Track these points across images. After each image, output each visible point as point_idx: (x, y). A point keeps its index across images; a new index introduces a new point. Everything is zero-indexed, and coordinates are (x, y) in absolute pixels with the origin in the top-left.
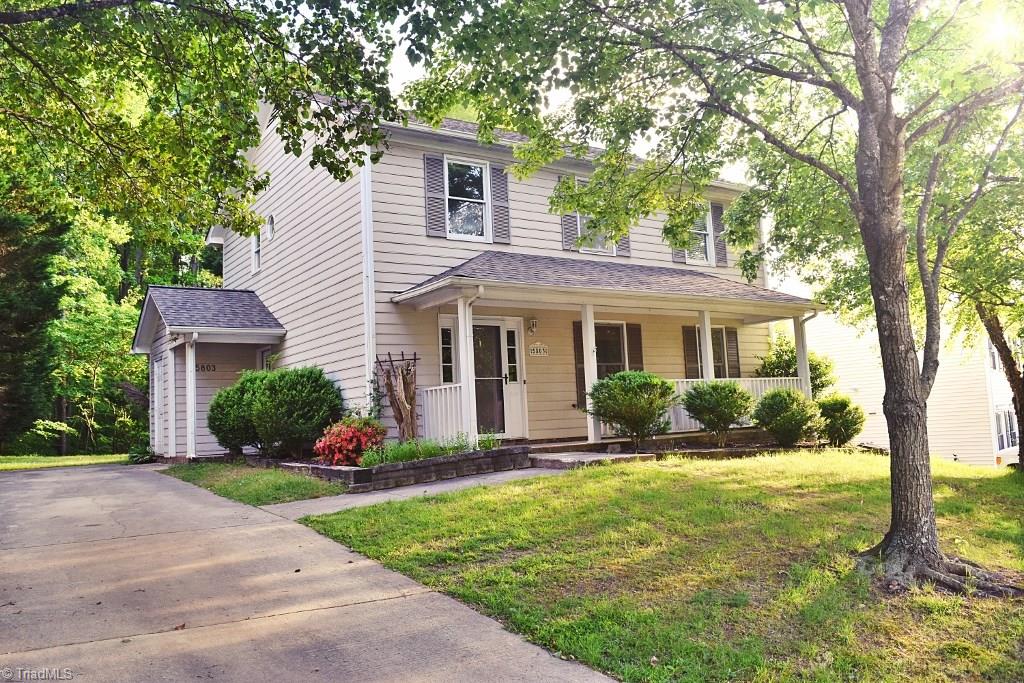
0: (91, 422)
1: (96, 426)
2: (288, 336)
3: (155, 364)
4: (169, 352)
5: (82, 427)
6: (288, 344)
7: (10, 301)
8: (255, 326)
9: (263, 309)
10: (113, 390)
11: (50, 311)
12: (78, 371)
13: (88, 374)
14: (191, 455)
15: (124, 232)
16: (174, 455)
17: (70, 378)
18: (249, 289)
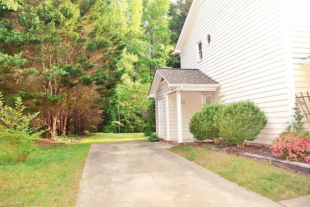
0: (128, 121)
1: (129, 123)
2: (221, 88)
3: (159, 101)
4: (166, 96)
5: (125, 123)
6: (221, 91)
7: (104, 76)
8: (206, 83)
9: (206, 76)
10: (138, 111)
11: (118, 80)
12: (123, 104)
13: (127, 106)
14: (180, 141)
15: (136, 58)
16: (169, 140)
17: (121, 107)
18: (197, 69)
